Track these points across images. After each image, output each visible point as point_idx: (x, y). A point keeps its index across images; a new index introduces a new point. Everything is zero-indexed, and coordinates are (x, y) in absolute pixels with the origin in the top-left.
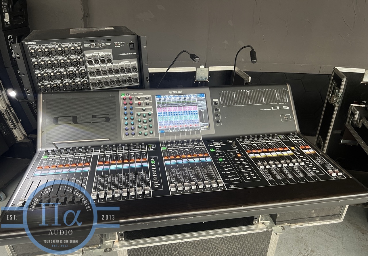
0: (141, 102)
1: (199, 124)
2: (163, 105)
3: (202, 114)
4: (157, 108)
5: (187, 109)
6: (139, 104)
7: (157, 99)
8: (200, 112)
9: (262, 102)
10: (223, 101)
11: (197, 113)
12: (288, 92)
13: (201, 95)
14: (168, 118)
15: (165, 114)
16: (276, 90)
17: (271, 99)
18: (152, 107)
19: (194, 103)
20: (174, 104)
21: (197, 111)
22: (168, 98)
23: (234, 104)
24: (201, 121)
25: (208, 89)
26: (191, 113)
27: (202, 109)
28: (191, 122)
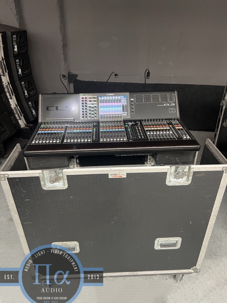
0: (91, 100)
1: (122, 113)
2: (103, 101)
3: (124, 107)
4: (99, 103)
5: (116, 104)
6: (90, 101)
7: (100, 98)
8: (123, 106)
9: (159, 101)
10: (136, 100)
11: (121, 107)
12: (175, 96)
13: (124, 97)
14: (105, 109)
15: (104, 107)
16: (168, 94)
17: (165, 99)
18: (96, 103)
19: (120, 101)
20: (109, 101)
21: (121, 105)
22: (105, 98)
23: (142, 102)
24: (123, 111)
25: (128, 93)
26: (118, 106)
27: (124, 104)
28: (118, 111)
